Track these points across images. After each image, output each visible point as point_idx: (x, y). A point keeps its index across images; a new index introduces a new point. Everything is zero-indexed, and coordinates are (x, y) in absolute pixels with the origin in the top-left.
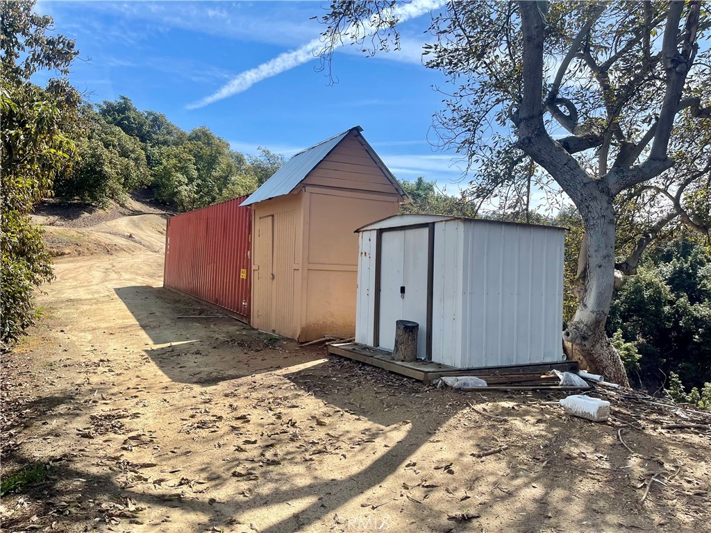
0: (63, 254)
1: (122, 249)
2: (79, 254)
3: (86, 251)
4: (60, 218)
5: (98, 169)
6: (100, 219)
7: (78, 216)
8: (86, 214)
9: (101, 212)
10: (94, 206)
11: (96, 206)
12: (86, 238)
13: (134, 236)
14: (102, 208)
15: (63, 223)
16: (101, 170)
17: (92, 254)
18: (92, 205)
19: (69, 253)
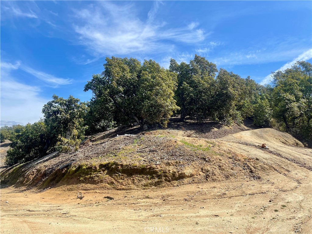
0: (182, 177)
1: (271, 167)
2: (207, 177)
3: (217, 171)
4: (196, 132)
5: (225, 92)
6: (226, 133)
7: (209, 131)
8: (216, 129)
9: (226, 127)
10: (221, 124)
11: (222, 124)
12: (216, 149)
13: (267, 147)
14: (226, 125)
15: (198, 136)
16: (226, 93)
17: (227, 177)
18: (219, 123)
19: (192, 176)
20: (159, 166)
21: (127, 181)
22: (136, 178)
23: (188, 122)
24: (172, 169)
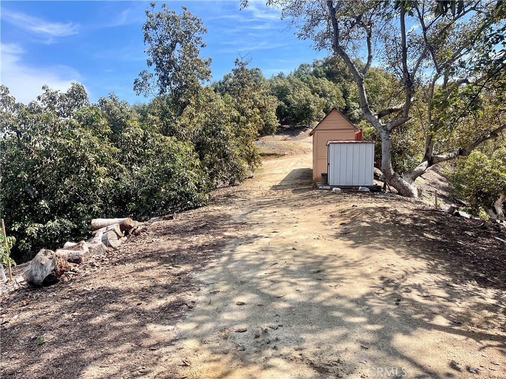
0: (285, 155)
2: (291, 155)
3: (295, 153)
4: (290, 136)
12: (297, 146)
14: (311, 128)
16: (309, 108)
17: (297, 154)
19: (287, 154)
20: (278, 153)
21: (269, 157)
22: (271, 156)
23: (284, 128)
24: (282, 153)
